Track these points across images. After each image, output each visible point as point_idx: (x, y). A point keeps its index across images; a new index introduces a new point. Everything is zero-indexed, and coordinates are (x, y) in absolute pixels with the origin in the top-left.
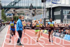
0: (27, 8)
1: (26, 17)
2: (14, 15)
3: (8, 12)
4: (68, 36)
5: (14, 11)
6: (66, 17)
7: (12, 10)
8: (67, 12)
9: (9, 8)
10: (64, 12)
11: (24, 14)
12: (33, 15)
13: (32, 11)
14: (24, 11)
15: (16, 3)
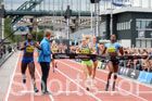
0: (59, 15)
1: (57, 35)
2: (31, 29)
3: (19, 23)
4: (147, 74)
5: (31, 20)
6: (141, 34)
7: (27, 19)
8: (144, 24)
9: (21, 16)
10: (138, 24)
11: (52, 28)
12: (73, 30)
13: (69, 21)
14: (54, 20)
15: (35, 4)
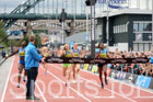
0: (53, 18)
1: (53, 39)
2: (25, 33)
3: (13, 27)
5: (26, 24)
6: (139, 37)
7: (21, 23)
8: (141, 27)
9: (15, 19)
10: (135, 27)
11: (46, 32)
12: (68, 33)
13: (64, 25)
14: (48, 24)
15: (29, 7)
